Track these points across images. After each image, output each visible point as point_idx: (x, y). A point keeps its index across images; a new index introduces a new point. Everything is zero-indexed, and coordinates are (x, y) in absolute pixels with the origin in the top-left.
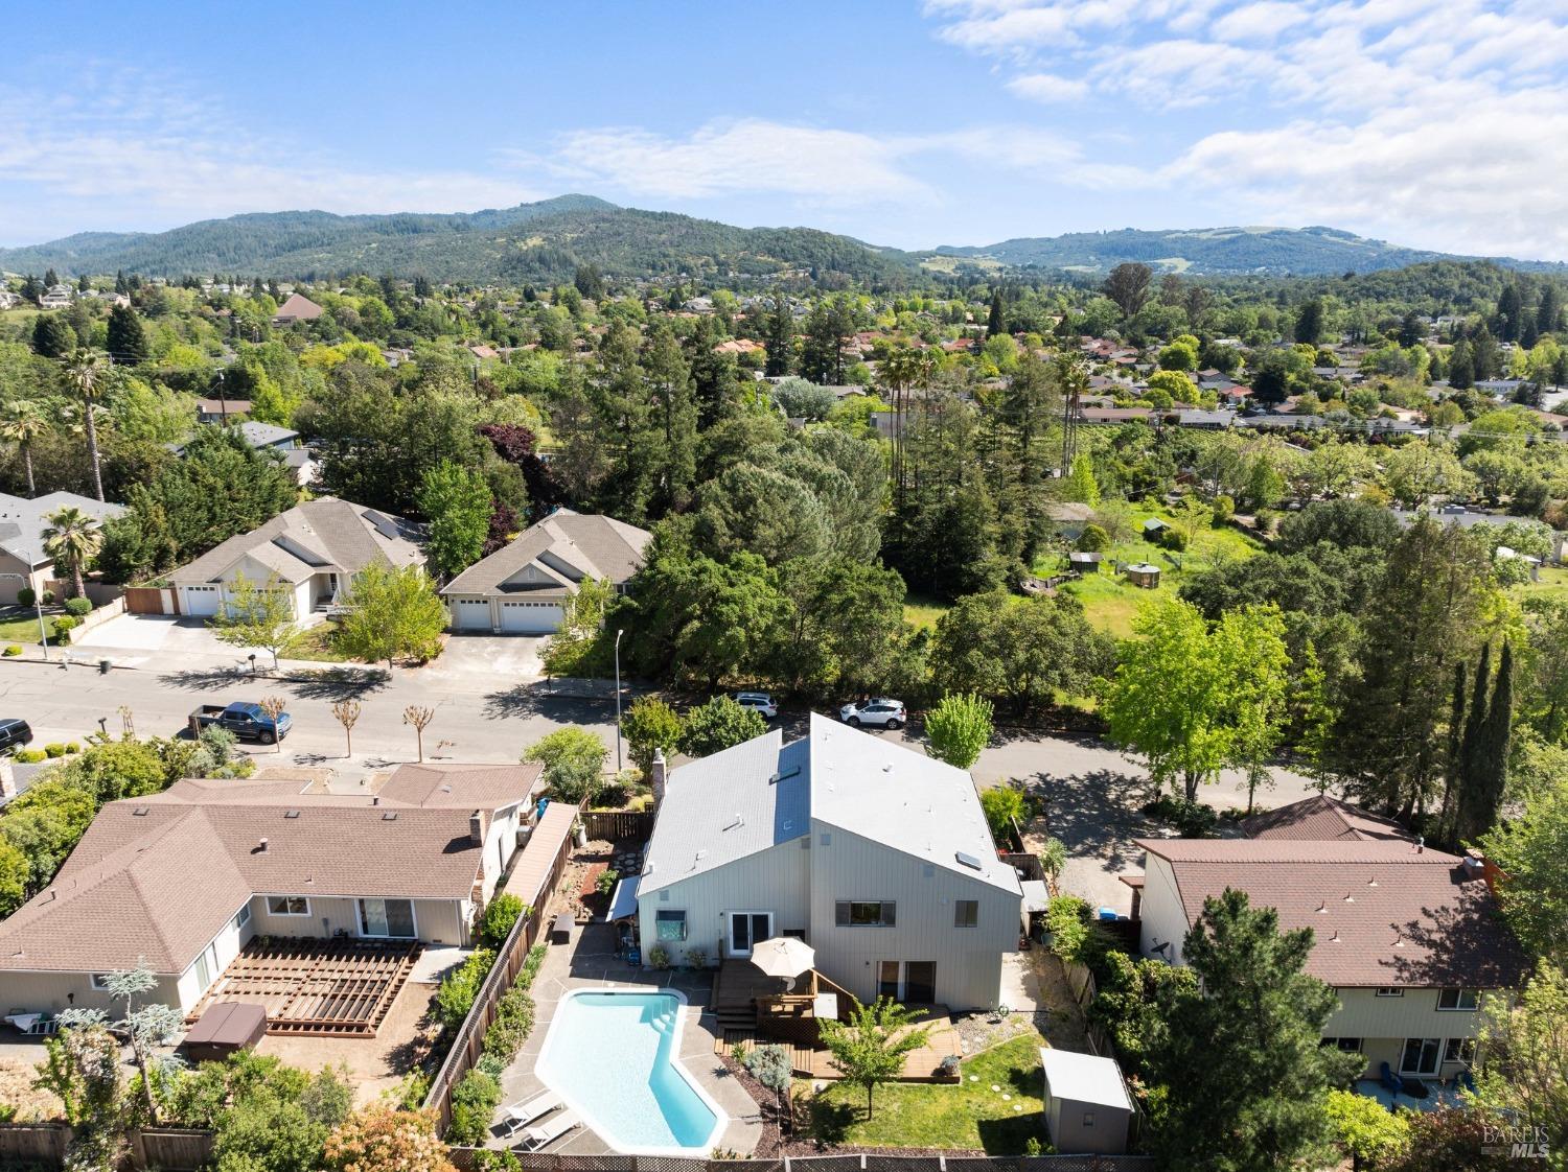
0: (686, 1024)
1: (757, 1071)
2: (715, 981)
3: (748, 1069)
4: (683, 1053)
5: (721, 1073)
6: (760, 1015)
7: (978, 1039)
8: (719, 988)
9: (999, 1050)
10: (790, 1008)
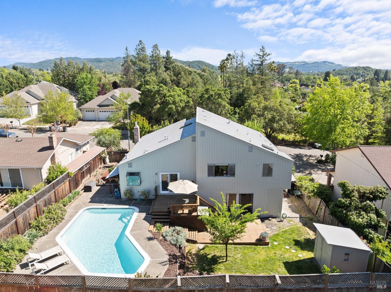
0: (136, 219)
1: (168, 238)
2: (152, 204)
3: (164, 237)
4: (132, 230)
5: (150, 239)
6: (171, 215)
7: (274, 228)
8: (154, 205)
9: (285, 232)
10: (186, 211)
